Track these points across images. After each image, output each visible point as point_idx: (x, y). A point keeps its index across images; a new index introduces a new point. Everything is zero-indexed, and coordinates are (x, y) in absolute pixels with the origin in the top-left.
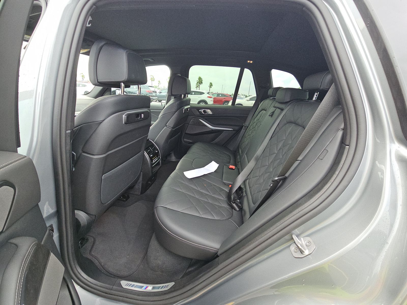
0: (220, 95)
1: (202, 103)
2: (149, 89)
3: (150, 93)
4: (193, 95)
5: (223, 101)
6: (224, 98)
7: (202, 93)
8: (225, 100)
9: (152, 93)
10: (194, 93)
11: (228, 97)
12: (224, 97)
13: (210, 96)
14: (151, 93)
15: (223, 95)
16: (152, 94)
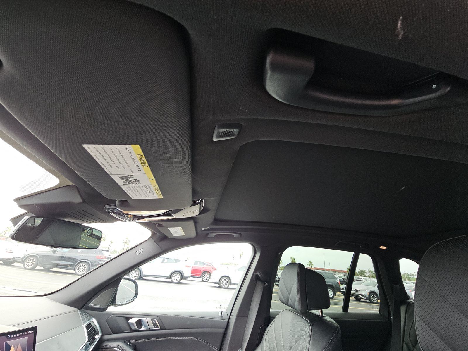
0: (199, 263)
1: (176, 274)
2: (102, 254)
6: (204, 268)
8: (204, 270)
11: (208, 265)
15: (202, 263)
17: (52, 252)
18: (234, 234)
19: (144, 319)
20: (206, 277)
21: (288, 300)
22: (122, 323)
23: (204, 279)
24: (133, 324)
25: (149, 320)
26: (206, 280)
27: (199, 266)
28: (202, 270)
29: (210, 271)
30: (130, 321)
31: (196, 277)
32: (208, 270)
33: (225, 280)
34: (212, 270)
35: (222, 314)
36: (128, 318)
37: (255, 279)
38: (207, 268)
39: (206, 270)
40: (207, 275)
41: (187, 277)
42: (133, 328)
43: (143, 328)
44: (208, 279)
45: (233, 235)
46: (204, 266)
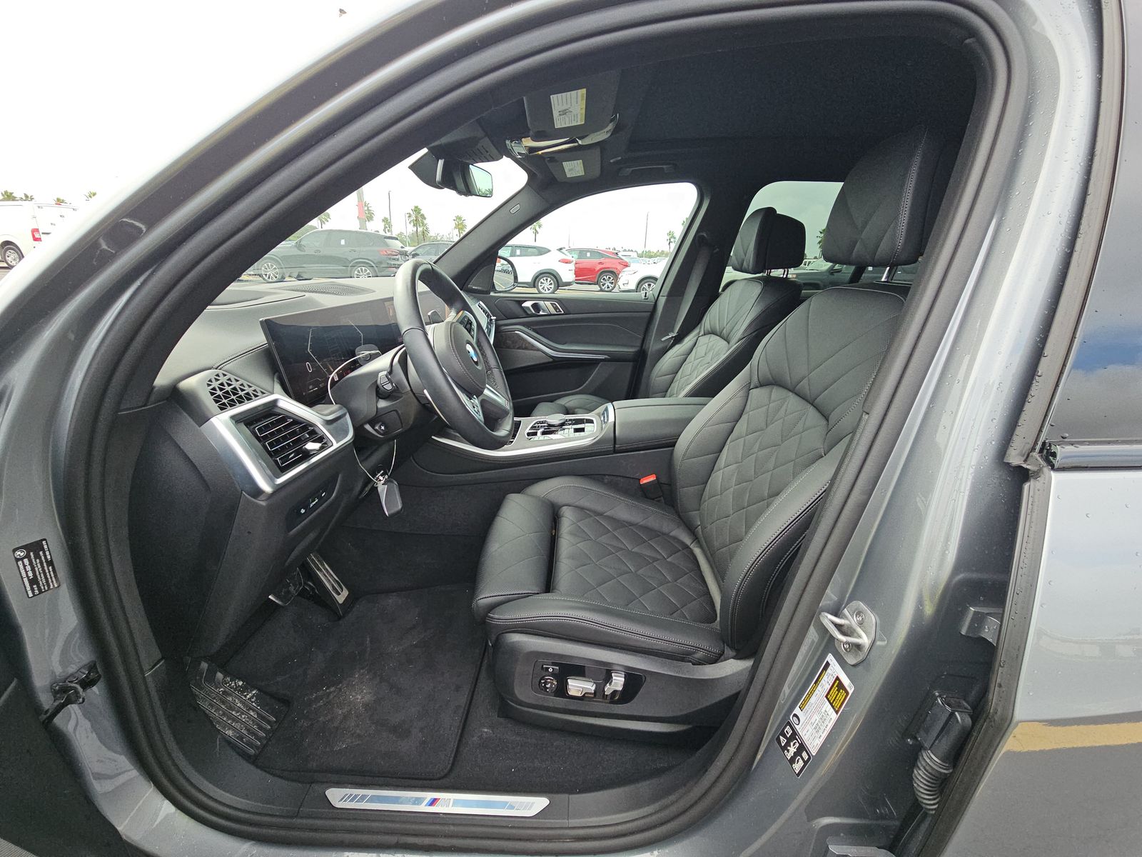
0: (588, 254)
1: (545, 278)
2: (387, 245)
3: (390, 259)
4: (518, 256)
5: (598, 271)
6: (600, 263)
7: (542, 251)
8: (601, 269)
9: (397, 257)
10: (521, 252)
11: (609, 257)
12: (599, 261)
13: (565, 257)
14: (395, 257)
15: (595, 253)
16: (398, 260)
17: (296, 249)
18: (664, 167)
19: (541, 303)
20: (607, 283)
21: (742, 264)
22: (514, 307)
23: (603, 288)
24: (528, 308)
25: (548, 303)
26: (608, 287)
27: (589, 261)
28: (598, 268)
29: (615, 271)
30: (524, 305)
31: (586, 284)
32: (612, 268)
33: (649, 285)
34: (619, 267)
35: (645, 296)
36: (520, 302)
37: (698, 243)
38: (608, 264)
39: (606, 268)
40: (610, 278)
41: (569, 284)
42: (529, 313)
43: (541, 313)
44: (613, 286)
45: (662, 168)
46: (602, 260)
